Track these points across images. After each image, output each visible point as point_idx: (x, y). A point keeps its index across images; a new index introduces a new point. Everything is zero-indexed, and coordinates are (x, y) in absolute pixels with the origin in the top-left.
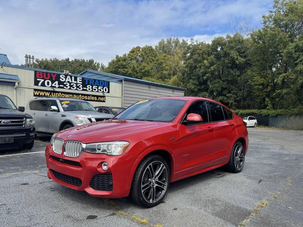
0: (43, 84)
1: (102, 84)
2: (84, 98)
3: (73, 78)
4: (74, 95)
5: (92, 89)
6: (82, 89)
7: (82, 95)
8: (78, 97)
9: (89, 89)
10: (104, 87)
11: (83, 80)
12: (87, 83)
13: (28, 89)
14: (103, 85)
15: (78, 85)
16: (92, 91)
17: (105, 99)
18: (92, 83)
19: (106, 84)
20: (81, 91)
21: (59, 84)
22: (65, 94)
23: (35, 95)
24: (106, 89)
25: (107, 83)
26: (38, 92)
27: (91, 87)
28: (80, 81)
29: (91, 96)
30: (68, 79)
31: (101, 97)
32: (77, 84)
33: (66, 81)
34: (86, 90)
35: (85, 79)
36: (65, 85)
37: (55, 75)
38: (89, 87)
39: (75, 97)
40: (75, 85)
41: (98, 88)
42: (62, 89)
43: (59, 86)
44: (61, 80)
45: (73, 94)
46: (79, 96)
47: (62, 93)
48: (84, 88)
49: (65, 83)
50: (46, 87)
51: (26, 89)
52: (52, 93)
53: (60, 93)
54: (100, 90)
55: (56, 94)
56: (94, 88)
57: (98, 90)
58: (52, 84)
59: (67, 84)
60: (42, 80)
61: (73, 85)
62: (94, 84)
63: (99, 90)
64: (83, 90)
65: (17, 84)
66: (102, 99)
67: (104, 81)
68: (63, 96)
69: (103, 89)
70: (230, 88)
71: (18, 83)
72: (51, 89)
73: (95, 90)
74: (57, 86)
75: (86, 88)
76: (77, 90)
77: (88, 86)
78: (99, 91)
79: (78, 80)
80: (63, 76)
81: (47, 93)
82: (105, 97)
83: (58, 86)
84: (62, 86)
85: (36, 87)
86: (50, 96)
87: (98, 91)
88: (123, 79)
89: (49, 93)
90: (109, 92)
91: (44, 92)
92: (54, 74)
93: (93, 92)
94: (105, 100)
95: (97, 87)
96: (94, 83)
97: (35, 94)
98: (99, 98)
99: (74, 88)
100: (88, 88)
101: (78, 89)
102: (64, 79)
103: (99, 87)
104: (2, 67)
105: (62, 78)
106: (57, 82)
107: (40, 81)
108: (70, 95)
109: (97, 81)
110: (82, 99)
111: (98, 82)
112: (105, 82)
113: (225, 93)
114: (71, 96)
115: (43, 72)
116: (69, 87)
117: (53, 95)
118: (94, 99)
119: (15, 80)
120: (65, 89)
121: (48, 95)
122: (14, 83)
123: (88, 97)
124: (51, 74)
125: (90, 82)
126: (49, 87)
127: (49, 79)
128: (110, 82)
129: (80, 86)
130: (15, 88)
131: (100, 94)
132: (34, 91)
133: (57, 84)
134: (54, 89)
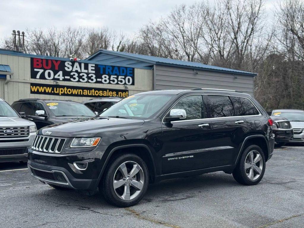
0: (42, 77)
1: (123, 72)
3: (83, 65)
4: (84, 91)
5: (110, 80)
6: (95, 80)
7: (96, 89)
8: (90, 93)
9: (105, 81)
10: (126, 76)
11: (97, 68)
12: (102, 72)
13: (23, 84)
14: (125, 74)
15: (90, 75)
16: (109, 83)
17: (128, 94)
18: (109, 73)
19: (129, 72)
20: (94, 84)
21: (64, 75)
22: (73, 90)
23: (32, 92)
24: (129, 79)
25: (130, 70)
26: (36, 88)
27: (108, 77)
28: (92, 70)
29: (108, 90)
30: (76, 66)
31: (122, 91)
32: (88, 74)
33: (74, 70)
34: (101, 82)
35: (99, 66)
36: (72, 77)
37: (59, 63)
38: (105, 77)
39: (85, 93)
40: (86, 75)
41: (117, 78)
42: (68, 82)
43: (64, 77)
44: (66, 69)
45: (83, 88)
46: (91, 91)
47: (67, 88)
48: (98, 80)
49: (72, 74)
50: (46, 80)
51: (20, 84)
54: (121, 81)
55: (60, 89)
56: (112, 79)
57: (118, 81)
58: (55, 75)
59: (74, 75)
60: (41, 71)
61: (83, 76)
64: (97, 82)
65: (8, 77)
66: (124, 94)
67: (126, 68)
68: (69, 91)
69: (125, 79)
71: (10, 76)
72: (52, 83)
73: (114, 81)
75: (100, 80)
76: (89, 82)
77: (103, 76)
78: (119, 83)
79: (90, 68)
80: (68, 64)
81: (48, 88)
82: (128, 91)
83: (63, 78)
84: (68, 77)
85: (34, 81)
86: (53, 92)
87: (117, 84)
88: (155, 63)
90: (133, 84)
91: (44, 88)
92: (57, 61)
93: (111, 85)
95: (116, 76)
96: (112, 71)
97: (33, 90)
98: (119, 93)
99: (84, 79)
100: (104, 79)
101: (90, 80)
102: (71, 67)
103: (120, 77)
105: (68, 67)
106: (61, 73)
107: (38, 72)
108: (79, 91)
109: (115, 68)
110: (95, 95)
111: (118, 70)
112: (128, 69)
114: (80, 92)
115: (42, 60)
116: (77, 79)
117: (56, 91)
118: (113, 94)
119: (6, 71)
120: (72, 81)
121: (50, 92)
122: (5, 76)
123: (104, 92)
124: (53, 61)
125: (107, 70)
126: (50, 80)
127: (51, 68)
128: (135, 69)
129: (92, 76)
130: (7, 83)
131: (121, 87)
132: (31, 85)
133: (61, 75)
134: (57, 83)
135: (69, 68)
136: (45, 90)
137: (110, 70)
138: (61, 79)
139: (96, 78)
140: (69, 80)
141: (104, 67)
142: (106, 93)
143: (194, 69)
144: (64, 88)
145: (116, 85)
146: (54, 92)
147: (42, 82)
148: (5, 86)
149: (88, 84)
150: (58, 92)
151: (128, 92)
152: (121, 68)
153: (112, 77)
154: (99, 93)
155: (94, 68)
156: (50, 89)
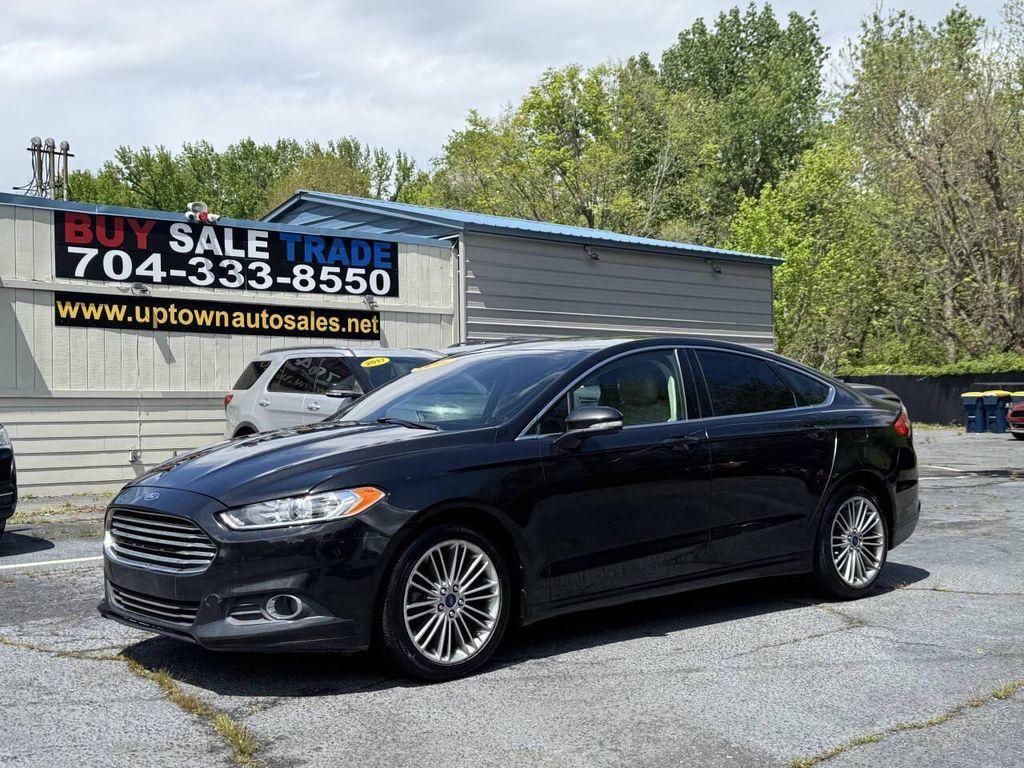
0: (95, 272)
1: (361, 256)
2: (279, 326)
3: (228, 234)
4: (235, 315)
5: (318, 281)
6: (269, 282)
7: (272, 309)
8: (253, 322)
9: (304, 283)
10: (369, 269)
11: (275, 242)
12: (291, 257)
13: (30, 294)
14: (367, 261)
15: (253, 266)
16: (317, 290)
17: (378, 325)
18: (314, 257)
19: (379, 255)
20: (268, 293)
21: (165, 267)
22: (196, 312)
23: (61, 321)
24: (380, 280)
25: (384, 251)
26: (73, 305)
27: (311, 271)
28: (259, 249)
29: (313, 313)
30: (208, 241)
31: (360, 315)
32: (245, 261)
33: (199, 250)
34: (289, 288)
35: (282, 238)
36: (193, 270)
37: (149, 227)
38: (304, 272)
39: (238, 323)
40: (239, 266)
41: (342, 275)
42: (179, 288)
43: (168, 273)
44: (174, 246)
45: (232, 307)
46: (257, 315)
47: (179, 308)
48: (280, 280)
49: (193, 261)
50: (108, 283)
52: (138, 309)
53: (172, 306)
54: (356, 285)
55: (156, 310)
56: (324, 276)
57: (345, 283)
58: (136, 264)
59: (201, 265)
60: (92, 253)
61: (231, 267)
62: (326, 258)
63: (349, 284)
64: (276, 287)
66: (364, 325)
67: (371, 243)
68: (186, 317)
69: (366, 277)
72: (130, 290)
73: (330, 284)
74: (158, 274)
75: (287, 280)
76: (251, 288)
77: (297, 270)
78: (349, 288)
79: (252, 244)
80: (181, 231)
81: (115, 307)
82: (377, 314)
83: (164, 274)
84: (182, 273)
85: (65, 285)
86: (130, 319)
87: (343, 292)
88: (462, 227)
89: (124, 308)
90: (394, 292)
91: (101, 306)
92: (142, 222)
93: (321, 295)
94: (378, 328)
95: (337, 270)
96: (326, 253)
97: (63, 315)
98: (350, 321)
99: (232, 279)
100: (300, 277)
101: (253, 283)
102: (189, 242)
103: (351, 271)
105: (180, 243)
106: (155, 259)
107: (84, 255)
108: (218, 314)
109: (336, 245)
111: (343, 250)
112: (377, 249)
114: (222, 317)
115: (93, 217)
116: (210, 278)
117: (143, 315)
118: (329, 325)
120: (194, 285)
121: (120, 318)
123: (300, 318)
124: (131, 222)
125: (309, 250)
126: (120, 281)
127: (122, 245)
128: (399, 245)
129: (260, 269)
131: (354, 302)
132: (57, 299)
133: (157, 265)
134: (144, 291)
135: (182, 244)
136: (104, 312)
137: (318, 250)
138: (157, 278)
139: (273, 275)
140: (183, 282)
141: (300, 240)
142: (306, 322)
143: (586, 245)
144: (167, 308)
145: (339, 296)
146: (134, 318)
147: (95, 287)
149: (246, 292)
150: (147, 319)
151: (378, 318)
152: (353, 242)
153: (325, 270)
154: (284, 323)
155: (264, 244)
156: (120, 309)
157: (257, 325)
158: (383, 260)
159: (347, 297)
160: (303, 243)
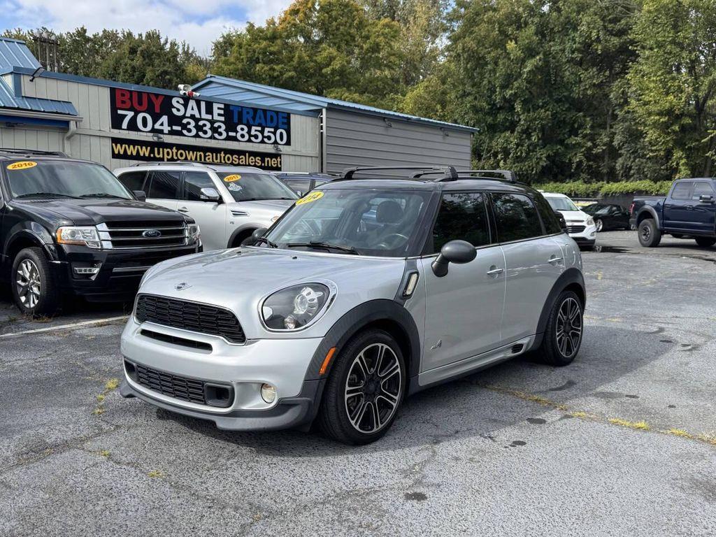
0: (133, 126)
1: (272, 121)
2: (230, 161)
3: (203, 105)
4: (207, 154)
5: (250, 136)
6: (224, 135)
7: (227, 151)
8: (217, 159)
9: (243, 136)
10: (276, 128)
11: (228, 110)
12: (236, 120)
13: (97, 139)
14: (275, 124)
15: (216, 125)
16: (249, 141)
17: (280, 162)
18: (248, 121)
19: (281, 120)
20: (224, 142)
21: (170, 125)
22: (187, 152)
23: (115, 156)
24: (281, 134)
25: (283, 118)
26: (121, 146)
27: (246, 129)
28: (219, 115)
29: (247, 154)
30: (192, 109)
31: (271, 156)
32: (212, 122)
33: (188, 114)
34: (235, 139)
35: (231, 108)
36: (185, 127)
37: (161, 99)
38: (242, 129)
39: (209, 159)
40: (209, 125)
41: (262, 132)
42: (178, 137)
43: (172, 128)
44: (174, 111)
45: (205, 150)
46: (219, 155)
47: (178, 150)
48: (231, 134)
49: (185, 121)
50: (139, 133)
51: (92, 138)
52: (156, 149)
53: (174, 148)
54: (269, 138)
55: (166, 150)
56: (253, 133)
57: (264, 137)
58: (154, 122)
59: (189, 123)
60: (130, 114)
61: (205, 125)
62: (254, 121)
64: (228, 138)
65: (72, 125)
66: (273, 162)
67: (277, 113)
68: (181, 155)
69: (274, 133)
70: (575, 122)
71: (76, 123)
72: (150, 138)
73: (256, 137)
74: (166, 129)
75: (234, 134)
76: (215, 138)
77: (239, 128)
78: (266, 140)
79: (216, 111)
80: (178, 102)
81: (144, 148)
82: (280, 155)
83: (169, 128)
84: (179, 128)
85: (117, 133)
86: (152, 155)
87: (262, 142)
88: (325, 105)
89: (149, 148)
90: (288, 143)
91: (136, 147)
92: (157, 95)
93: (251, 144)
94: (281, 164)
95: (259, 129)
96: (254, 118)
97: (116, 152)
98: (266, 159)
99: (205, 132)
100: (241, 132)
101: (216, 135)
102: (182, 108)
103: (267, 130)
104: (32, 81)
105: (178, 108)
106: (165, 119)
107: (126, 115)
108: (199, 154)
109: (260, 113)
110: (226, 163)
111: (262, 116)
112: (280, 115)
113: (561, 137)
114: (200, 156)
115: (131, 92)
116: (194, 132)
117: (159, 153)
118: (256, 162)
119: (69, 114)
120: (186, 136)
121: (147, 155)
122: (67, 123)
123: (241, 157)
124: (151, 96)
125: (245, 117)
126: (145, 132)
127: (147, 110)
128: (292, 116)
129: (220, 127)
130: (69, 138)
131: (268, 148)
132: (112, 142)
133: (166, 123)
134: (160, 138)
135: (178, 110)
136: (138, 151)
137: (250, 117)
138: (166, 131)
139: (227, 130)
140: (179, 133)
141: (240, 110)
142: (244, 159)
143: (385, 118)
144: (171, 149)
145: (261, 144)
146: (154, 155)
147: (133, 135)
148: (65, 142)
149: (213, 141)
150: (161, 155)
151: (281, 158)
152: (268, 112)
153: (254, 128)
154: (233, 160)
155: (222, 112)
156: (147, 149)
157: (219, 161)
158: (283, 123)
159: (264, 145)
160: (242, 111)
